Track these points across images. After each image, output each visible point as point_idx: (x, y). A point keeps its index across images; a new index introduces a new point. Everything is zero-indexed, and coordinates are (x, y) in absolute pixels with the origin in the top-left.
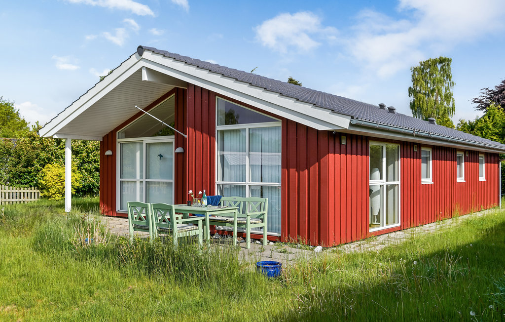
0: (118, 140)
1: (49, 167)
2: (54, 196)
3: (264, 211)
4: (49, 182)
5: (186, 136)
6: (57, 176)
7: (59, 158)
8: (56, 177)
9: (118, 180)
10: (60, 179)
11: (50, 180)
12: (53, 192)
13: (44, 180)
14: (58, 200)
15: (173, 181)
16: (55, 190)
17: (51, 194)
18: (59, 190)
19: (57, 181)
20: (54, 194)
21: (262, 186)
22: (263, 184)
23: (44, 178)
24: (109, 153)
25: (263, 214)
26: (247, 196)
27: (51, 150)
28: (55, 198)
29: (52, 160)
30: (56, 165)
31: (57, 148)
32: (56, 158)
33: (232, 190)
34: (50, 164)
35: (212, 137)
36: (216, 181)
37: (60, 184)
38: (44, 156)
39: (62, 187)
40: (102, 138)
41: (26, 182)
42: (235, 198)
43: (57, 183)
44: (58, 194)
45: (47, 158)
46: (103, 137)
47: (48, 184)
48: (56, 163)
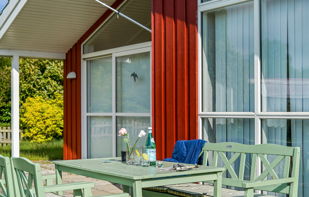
0: (83, 56)
1: (29, 101)
2: (35, 137)
3: (290, 176)
4: (30, 120)
5: (151, 31)
6: (39, 112)
7: (43, 90)
8: (37, 114)
9: (84, 114)
10: (42, 116)
11: (30, 117)
12: (35, 132)
13: (25, 117)
14: (41, 143)
15: (150, 114)
16: (37, 129)
17: (32, 134)
18: (41, 130)
19: (38, 118)
20: (36, 135)
21: (289, 122)
22: (293, 115)
23: (25, 115)
24: (72, 75)
25: (289, 184)
26: (258, 141)
27: (32, 80)
28: (37, 140)
29: (35, 92)
30: (38, 98)
31: (41, 77)
32: (39, 89)
33: (230, 128)
34: (32, 97)
35: (191, 26)
36: (200, 111)
37: (42, 122)
38: (25, 88)
39: (44, 126)
40: (65, 55)
41: (7, 120)
42: (230, 147)
43: (38, 120)
44: (41, 136)
45: (28, 90)
46: (67, 54)
47: (28, 123)
48: (39, 95)
